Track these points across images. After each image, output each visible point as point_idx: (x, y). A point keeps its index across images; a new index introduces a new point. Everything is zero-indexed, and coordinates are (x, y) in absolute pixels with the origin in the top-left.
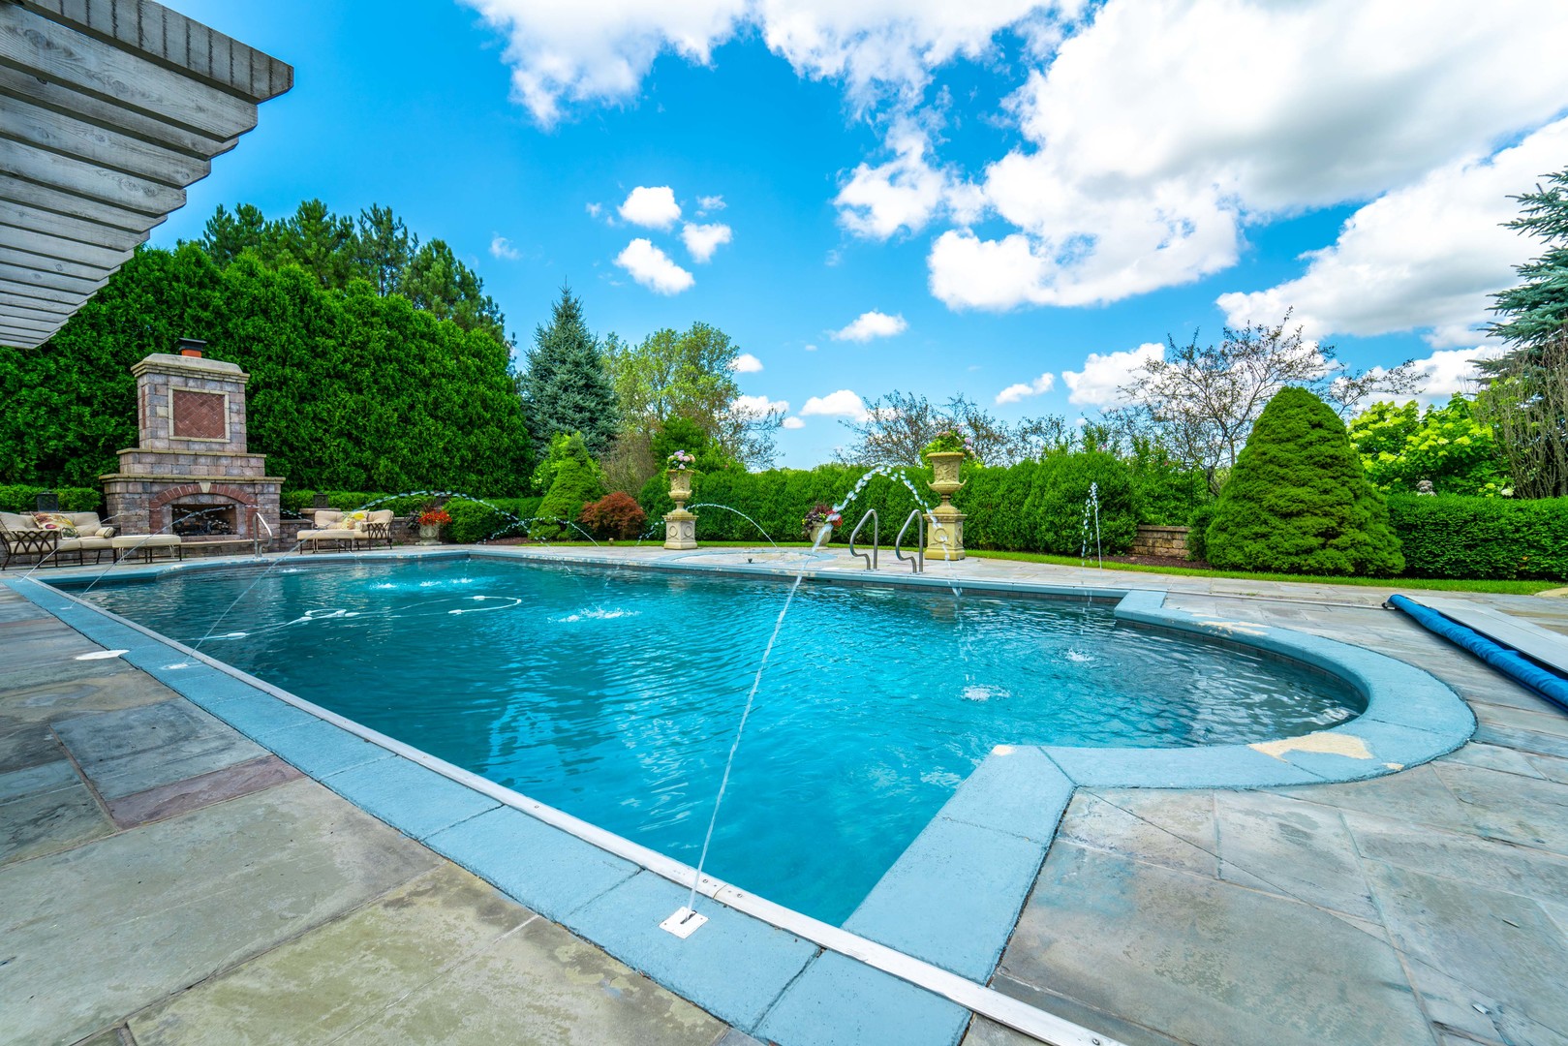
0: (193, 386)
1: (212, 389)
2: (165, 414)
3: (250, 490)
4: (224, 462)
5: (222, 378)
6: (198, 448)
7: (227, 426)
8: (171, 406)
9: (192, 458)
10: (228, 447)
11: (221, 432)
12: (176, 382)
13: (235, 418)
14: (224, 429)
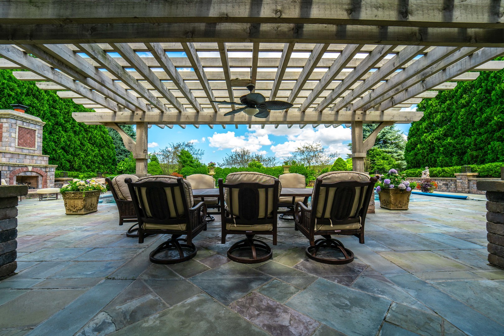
0: (25, 125)
1: (32, 127)
2: (14, 137)
3: (44, 170)
4: (35, 158)
5: (36, 123)
6: (25, 152)
7: (36, 143)
8: (17, 133)
9: (24, 156)
10: (36, 152)
11: (34, 145)
12: (19, 123)
13: (39, 140)
14: (35, 144)
